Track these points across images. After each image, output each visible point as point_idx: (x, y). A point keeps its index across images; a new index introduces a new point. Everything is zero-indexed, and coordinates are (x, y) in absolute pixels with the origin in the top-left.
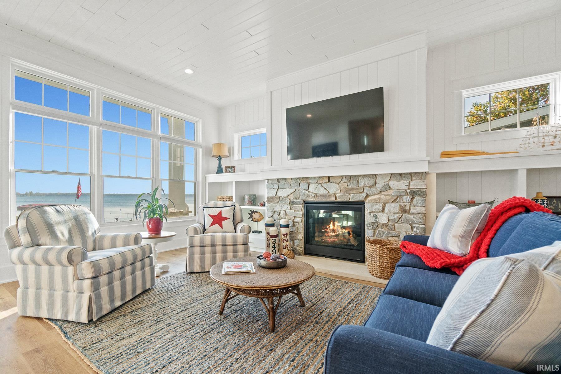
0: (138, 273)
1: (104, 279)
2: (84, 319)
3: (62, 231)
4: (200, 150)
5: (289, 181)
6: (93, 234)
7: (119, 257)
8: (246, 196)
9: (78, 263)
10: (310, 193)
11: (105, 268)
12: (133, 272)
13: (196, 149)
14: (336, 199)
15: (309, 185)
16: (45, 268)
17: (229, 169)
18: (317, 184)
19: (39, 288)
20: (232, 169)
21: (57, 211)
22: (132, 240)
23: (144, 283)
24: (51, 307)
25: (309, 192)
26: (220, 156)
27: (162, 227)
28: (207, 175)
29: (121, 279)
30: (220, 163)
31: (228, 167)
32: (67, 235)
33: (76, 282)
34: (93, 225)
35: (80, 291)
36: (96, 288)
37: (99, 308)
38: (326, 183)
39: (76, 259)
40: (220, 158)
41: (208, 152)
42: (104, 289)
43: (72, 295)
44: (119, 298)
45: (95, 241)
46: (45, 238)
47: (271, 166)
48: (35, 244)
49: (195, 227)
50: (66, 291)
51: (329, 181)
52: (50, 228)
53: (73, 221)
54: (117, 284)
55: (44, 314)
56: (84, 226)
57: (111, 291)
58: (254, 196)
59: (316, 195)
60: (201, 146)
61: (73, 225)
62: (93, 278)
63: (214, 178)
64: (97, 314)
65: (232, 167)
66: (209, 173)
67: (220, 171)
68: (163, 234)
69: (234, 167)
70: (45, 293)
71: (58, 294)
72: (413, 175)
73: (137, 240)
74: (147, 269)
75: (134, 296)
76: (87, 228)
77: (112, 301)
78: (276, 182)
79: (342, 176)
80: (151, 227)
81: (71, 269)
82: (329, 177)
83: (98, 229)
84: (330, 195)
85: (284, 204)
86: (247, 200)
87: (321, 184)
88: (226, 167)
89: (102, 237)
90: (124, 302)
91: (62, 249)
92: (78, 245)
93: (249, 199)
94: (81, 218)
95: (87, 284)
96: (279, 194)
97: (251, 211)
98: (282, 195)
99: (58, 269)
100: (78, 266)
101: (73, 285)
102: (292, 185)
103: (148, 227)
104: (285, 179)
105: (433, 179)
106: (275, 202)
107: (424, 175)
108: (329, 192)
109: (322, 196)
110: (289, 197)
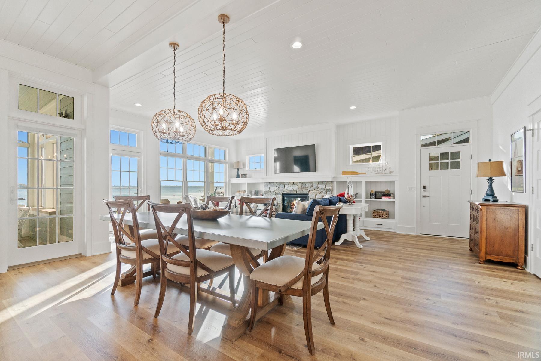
4: (228, 165)
5: (275, 183)
8: (253, 191)
14: (297, 192)
15: (285, 185)
17: (243, 176)
18: (288, 185)
20: (245, 176)
25: (284, 189)
26: (238, 168)
28: (231, 179)
30: (238, 172)
40: (238, 170)
41: (232, 166)
51: (293, 184)
58: (258, 191)
59: (288, 190)
60: (228, 163)
63: (235, 181)
67: (238, 176)
69: (246, 174)
72: (327, 182)
78: (269, 184)
79: (299, 182)
82: (294, 182)
84: (294, 191)
85: (273, 195)
86: (253, 193)
87: (290, 185)
88: (241, 175)
93: (255, 192)
96: (270, 190)
98: (272, 190)
102: (277, 185)
105: (335, 184)
106: (268, 194)
107: (331, 183)
108: (293, 189)
109: (291, 191)
110: (275, 191)
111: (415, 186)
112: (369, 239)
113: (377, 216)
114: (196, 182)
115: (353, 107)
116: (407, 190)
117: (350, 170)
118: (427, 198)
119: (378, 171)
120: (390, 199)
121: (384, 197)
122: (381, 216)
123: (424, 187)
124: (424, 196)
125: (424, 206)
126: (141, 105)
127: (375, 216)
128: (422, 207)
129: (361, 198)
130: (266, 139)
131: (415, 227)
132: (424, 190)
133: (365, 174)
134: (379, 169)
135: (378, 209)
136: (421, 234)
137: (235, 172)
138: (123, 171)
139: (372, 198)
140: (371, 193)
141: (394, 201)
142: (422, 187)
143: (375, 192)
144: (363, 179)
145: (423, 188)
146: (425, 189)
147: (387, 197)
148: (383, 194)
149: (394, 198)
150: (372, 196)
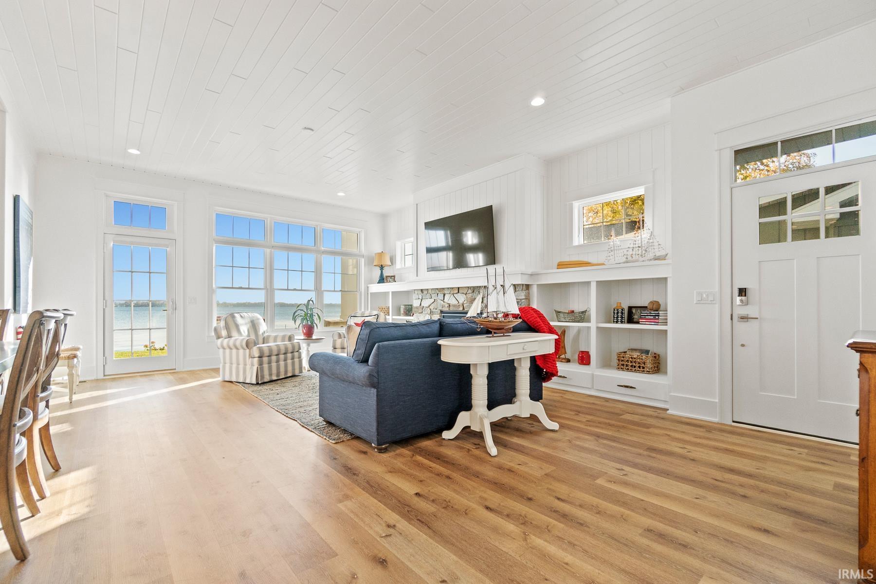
0: (289, 362)
1: (265, 359)
2: (254, 382)
3: (244, 329)
4: (363, 260)
5: (430, 291)
6: (263, 334)
7: (275, 347)
8: (402, 306)
9: (251, 348)
10: (444, 304)
11: (267, 353)
12: (285, 360)
13: (359, 259)
14: (464, 309)
15: (444, 295)
16: (234, 351)
17: (389, 279)
18: (450, 295)
19: (231, 364)
20: (393, 278)
21: (241, 316)
22: (287, 338)
23: (294, 369)
24: (238, 375)
25: (444, 302)
26: (382, 266)
27: (313, 332)
28: (369, 285)
29: (277, 362)
30: (382, 272)
31: (388, 276)
32: (246, 333)
33: (250, 359)
34: (263, 327)
35: (252, 365)
36: (261, 364)
37: (263, 377)
38: (456, 293)
39: (250, 345)
40: (382, 267)
41: (370, 261)
42: (266, 366)
43: (248, 367)
44: (275, 375)
45: (264, 338)
46: (234, 334)
47: (417, 276)
48: (229, 336)
49: (339, 333)
50: (245, 365)
51: (458, 292)
52: (237, 326)
53: (250, 324)
54: (274, 365)
55: (234, 379)
56: (257, 327)
57: (270, 369)
58: (410, 306)
59: (449, 305)
60: (363, 256)
61: (250, 326)
62: (259, 357)
63: (377, 288)
64: (261, 380)
65: (392, 276)
66: (372, 282)
67: (382, 280)
68: (314, 337)
69: (394, 276)
70: (234, 366)
71: (241, 366)
72: (516, 286)
73: (290, 338)
74: (296, 360)
75: (286, 376)
76: (259, 329)
77: (271, 375)
78: (420, 292)
79: (468, 287)
80: (305, 332)
81: (248, 351)
82: (459, 288)
83: (267, 330)
84: (459, 305)
85: (426, 314)
86: (402, 311)
87: (453, 294)
88: (387, 277)
89: (268, 337)
90: (278, 378)
91: (243, 339)
92: (253, 337)
93: (404, 309)
94: (255, 322)
95: (256, 360)
96: (422, 305)
97: (407, 321)
98: (425, 306)
99: (241, 351)
100: (252, 349)
101: (249, 361)
102: (433, 295)
103: (303, 331)
104: (428, 289)
105: (534, 290)
106: (420, 312)
107: (524, 287)
108: (459, 302)
109: (454, 306)
110: (430, 307)
111: (717, 289)
112: (555, 426)
113: (627, 366)
114: (294, 291)
115: (538, 101)
116: (695, 302)
117: (575, 258)
118: (753, 325)
119: (634, 256)
120: (657, 323)
121: (645, 319)
122: (635, 367)
123: (742, 292)
124: (744, 318)
125: (743, 345)
126: (138, 153)
127: (623, 365)
128: (737, 348)
129: (589, 321)
130: (416, 206)
131: (717, 401)
132: (741, 301)
133: (603, 264)
134: (634, 253)
135: (633, 350)
136: (733, 422)
137: (378, 272)
138: (136, 271)
139: (617, 322)
140: (614, 309)
141: (666, 331)
142: (736, 292)
143: (630, 308)
144: (593, 276)
145: (739, 296)
146: (743, 298)
147: (650, 319)
148: (645, 313)
149: (666, 323)
150: (617, 317)
